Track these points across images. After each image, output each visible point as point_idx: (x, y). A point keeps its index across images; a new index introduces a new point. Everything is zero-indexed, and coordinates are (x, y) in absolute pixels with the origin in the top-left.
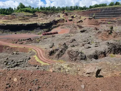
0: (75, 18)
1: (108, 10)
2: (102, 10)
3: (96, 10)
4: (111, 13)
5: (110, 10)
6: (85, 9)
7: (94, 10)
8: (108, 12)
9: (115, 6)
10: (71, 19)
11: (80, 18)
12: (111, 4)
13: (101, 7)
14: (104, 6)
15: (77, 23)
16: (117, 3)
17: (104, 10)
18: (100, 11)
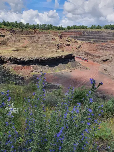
0: (70, 42)
2: (84, 33)
3: (77, 32)
5: (93, 33)
7: (75, 31)
9: (97, 30)
10: (68, 43)
11: (77, 42)
12: (93, 27)
13: (83, 30)
14: (85, 28)
15: (77, 49)
16: (99, 27)
17: (86, 33)
18: (82, 34)
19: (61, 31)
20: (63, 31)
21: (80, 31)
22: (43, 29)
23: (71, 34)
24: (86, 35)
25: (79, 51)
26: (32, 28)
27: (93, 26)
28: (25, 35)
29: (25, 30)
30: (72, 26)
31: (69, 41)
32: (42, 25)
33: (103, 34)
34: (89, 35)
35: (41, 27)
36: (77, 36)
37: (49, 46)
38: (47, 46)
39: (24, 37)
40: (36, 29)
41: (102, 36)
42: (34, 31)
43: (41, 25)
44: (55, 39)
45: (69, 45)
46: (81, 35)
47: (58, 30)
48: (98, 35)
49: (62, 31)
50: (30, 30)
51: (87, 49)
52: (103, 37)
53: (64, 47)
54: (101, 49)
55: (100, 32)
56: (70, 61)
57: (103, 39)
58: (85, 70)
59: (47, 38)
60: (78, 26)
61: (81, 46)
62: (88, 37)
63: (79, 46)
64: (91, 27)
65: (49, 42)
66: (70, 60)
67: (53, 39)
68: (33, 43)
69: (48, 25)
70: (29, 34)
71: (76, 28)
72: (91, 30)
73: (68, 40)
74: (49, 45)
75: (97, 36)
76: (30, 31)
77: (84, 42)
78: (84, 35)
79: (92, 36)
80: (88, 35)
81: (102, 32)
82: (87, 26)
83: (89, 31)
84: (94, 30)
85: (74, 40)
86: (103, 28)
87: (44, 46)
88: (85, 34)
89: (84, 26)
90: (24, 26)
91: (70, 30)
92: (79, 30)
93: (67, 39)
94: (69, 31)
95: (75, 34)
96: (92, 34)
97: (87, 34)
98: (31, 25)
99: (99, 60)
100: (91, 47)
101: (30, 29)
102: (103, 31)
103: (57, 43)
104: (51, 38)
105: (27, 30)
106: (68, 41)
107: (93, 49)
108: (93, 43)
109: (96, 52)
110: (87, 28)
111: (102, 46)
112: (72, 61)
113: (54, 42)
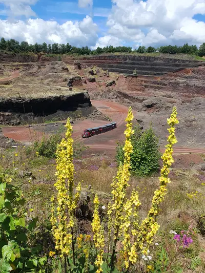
0: (96, 74)
1: (138, 60)
2: (126, 59)
3: (113, 58)
4: (146, 66)
5: (140, 60)
6: (88, 54)
7: (109, 57)
8: (140, 65)
9: (149, 54)
10: (92, 77)
11: (107, 75)
12: (141, 50)
13: (123, 54)
14: (127, 52)
15: (107, 86)
16: (151, 50)
17: (130, 59)
18: (123, 61)
19: (85, 56)
20: (90, 56)
21: (118, 56)
22: (53, 53)
23: (104, 61)
24: (129, 64)
25: (109, 91)
26: (33, 51)
27: (140, 47)
28: (20, 63)
29: (20, 54)
30: (106, 47)
31: (95, 72)
32: (51, 45)
33: (158, 62)
34: (134, 64)
35: (50, 48)
36: (114, 65)
37: (55, 82)
38: (50, 81)
39: (17, 66)
40: (40, 51)
41: (156, 65)
42: (36, 56)
43: (49, 45)
44: (67, 70)
45: (93, 80)
46: (121, 63)
47: (81, 54)
48: (148, 62)
49: (88, 56)
50: (30, 54)
51: (126, 87)
52: (158, 67)
53: (84, 84)
54: (152, 87)
55: (153, 58)
56: (81, 107)
57: (156, 70)
58: (102, 121)
59: (53, 68)
60: (115, 47)
61: (114, 82)
62: (131, 66)
63: (111, 81)
64: (137, 49)
65: (57, 74)
66: (80, 105)
67: (63, 68)
68: (27, 77)
69: (63, 46)
70: (27, 62)
71: (112, 52)
72: (137, 54)
73: (93, 71)
74: (54, 79)
75: (148, 65)
76: (29, 56)
77: (121, 74)
78: (126, 63)
79: (138, 64)
80: (131, 64)
81: (156, 59)
82: (131, 48)
83: (134, 57)
84: (142, 55)
85: (103, 72)
86: (158, 51)
87: (46, 82)
88: (127, 61)
89: (127, 48)
90: (18, 47)
91: (101, 55)
92: (117, 54)
93: (90, 70)
94: (99, 57)
95: (110, 61)
96: (140, 62)
97: (130, 62)
98: (31, 45)
99: (140, 105)
100: (133, 83)
101: (30, 52)
102: (157, 55)
103: (71, 77)
104: (60, 68)
105: (23, 54)
106: (92, 73)
107: (136, 87)
108: (137, 77)
109: (141, 92)
110: (131, 52)
111: (154, 83)
112: (85, 107)
113: (65, 75)
